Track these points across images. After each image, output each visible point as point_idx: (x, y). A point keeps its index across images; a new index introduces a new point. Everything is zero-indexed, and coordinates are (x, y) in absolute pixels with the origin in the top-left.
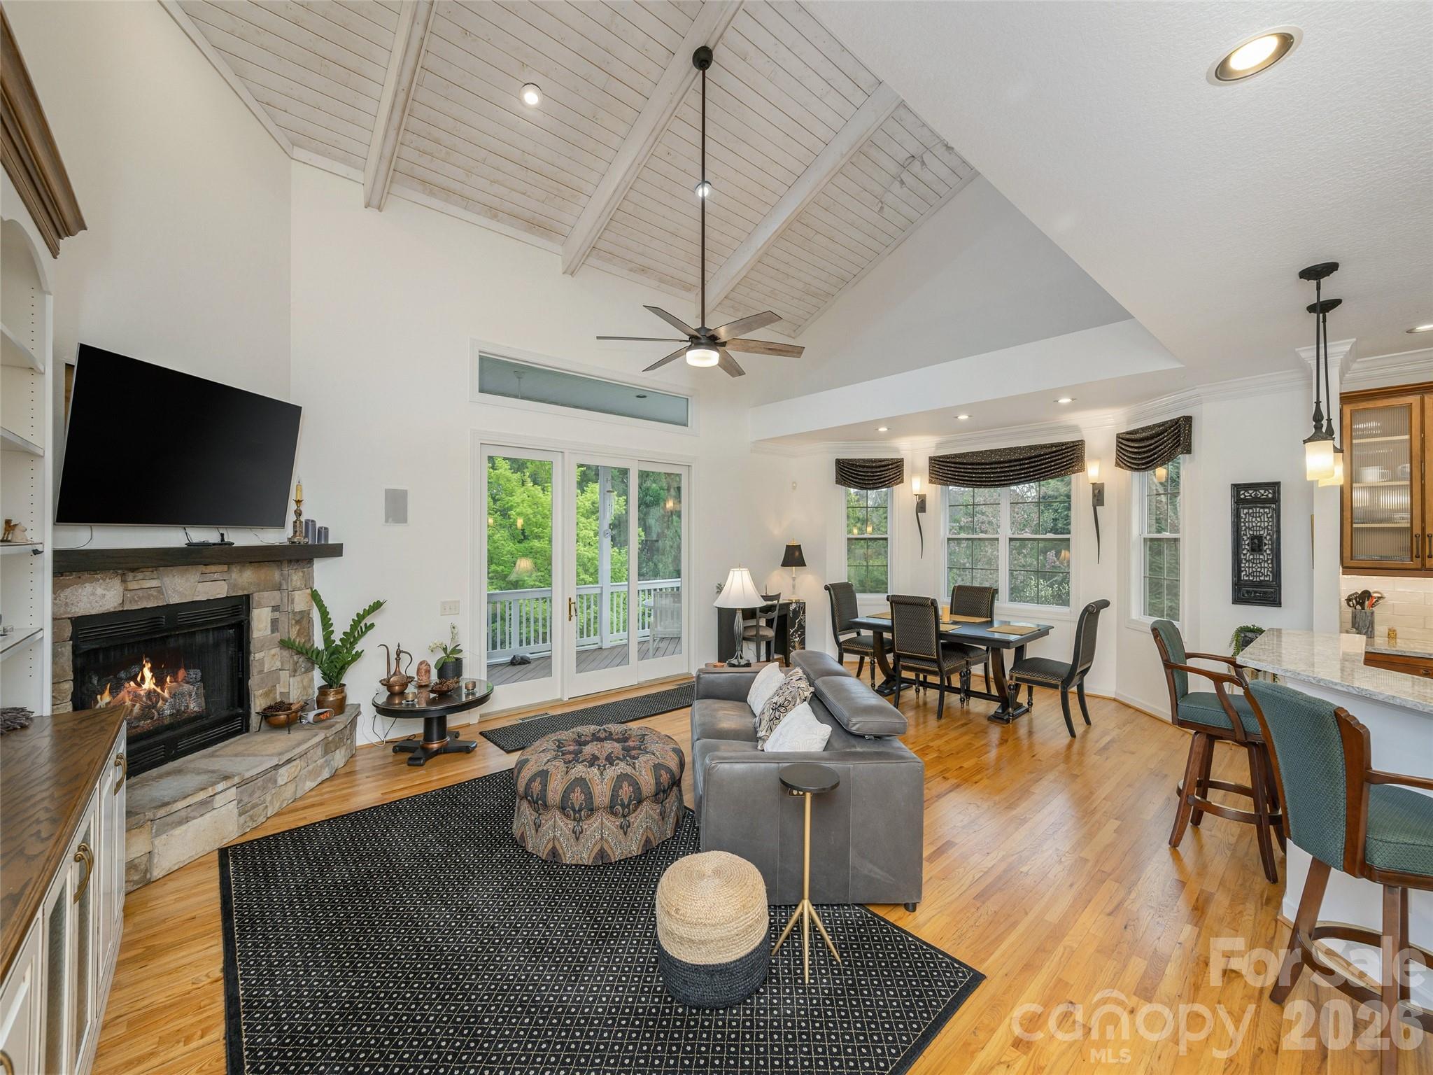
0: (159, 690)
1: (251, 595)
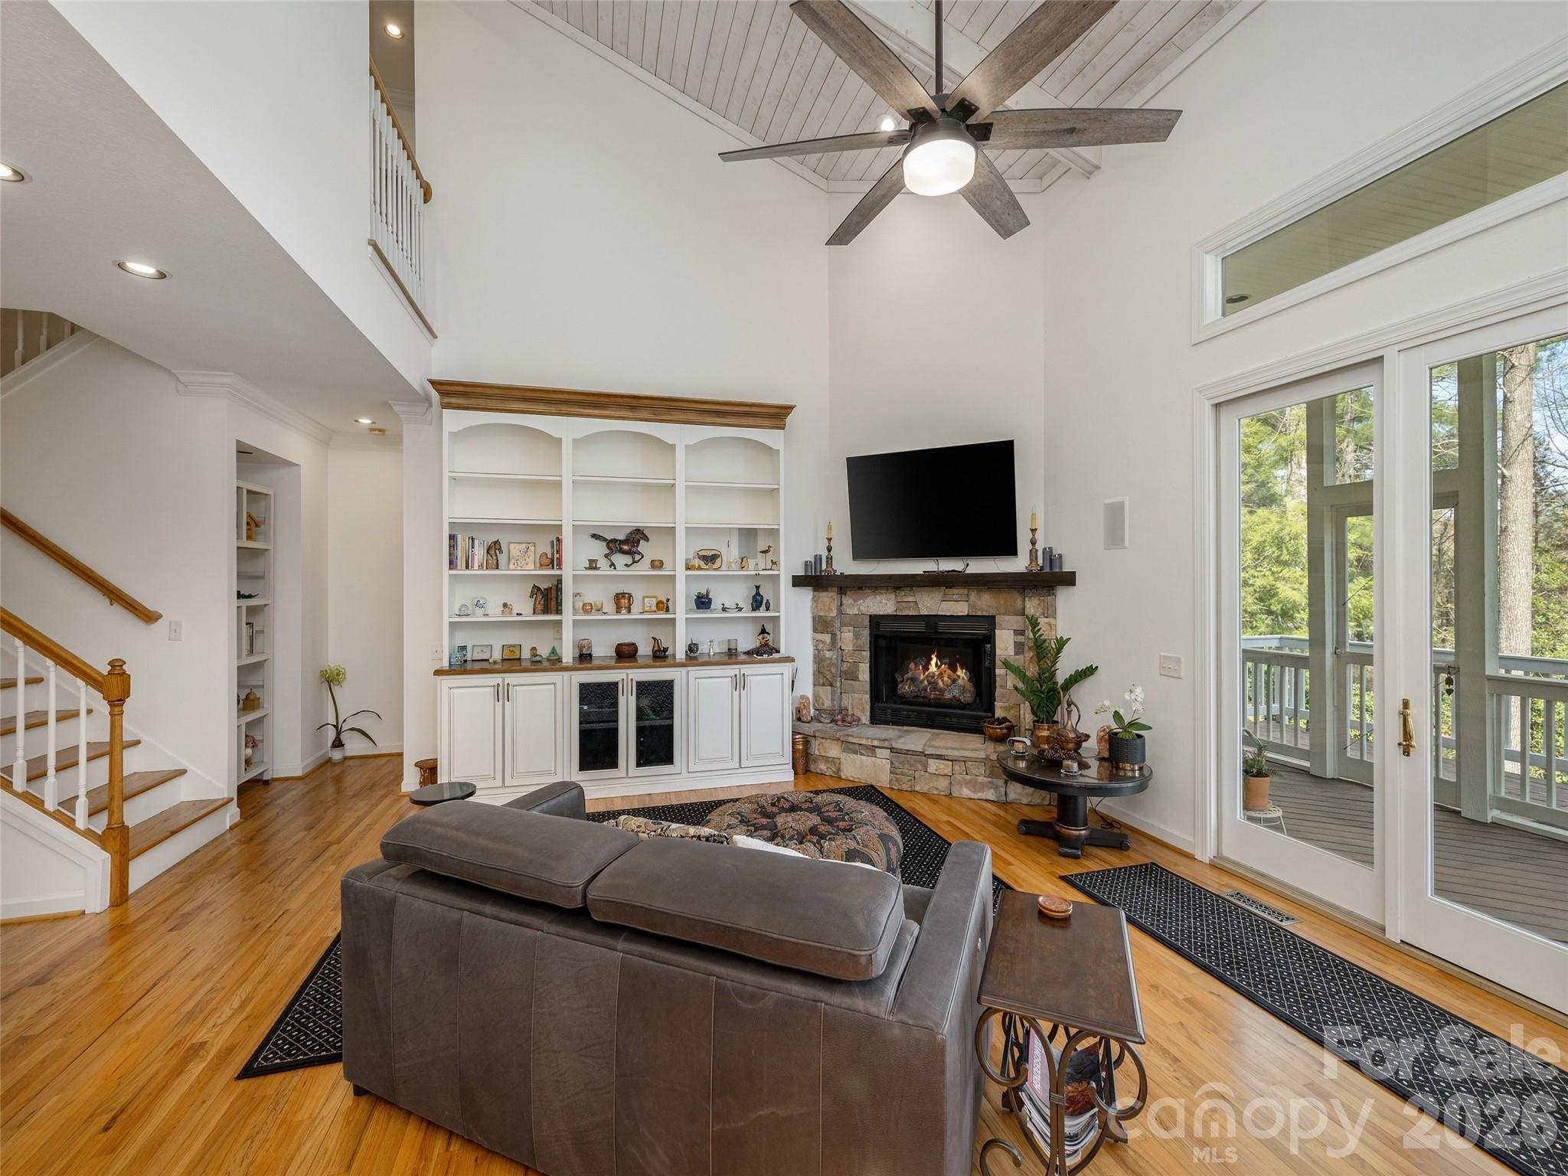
1: (994, 616)
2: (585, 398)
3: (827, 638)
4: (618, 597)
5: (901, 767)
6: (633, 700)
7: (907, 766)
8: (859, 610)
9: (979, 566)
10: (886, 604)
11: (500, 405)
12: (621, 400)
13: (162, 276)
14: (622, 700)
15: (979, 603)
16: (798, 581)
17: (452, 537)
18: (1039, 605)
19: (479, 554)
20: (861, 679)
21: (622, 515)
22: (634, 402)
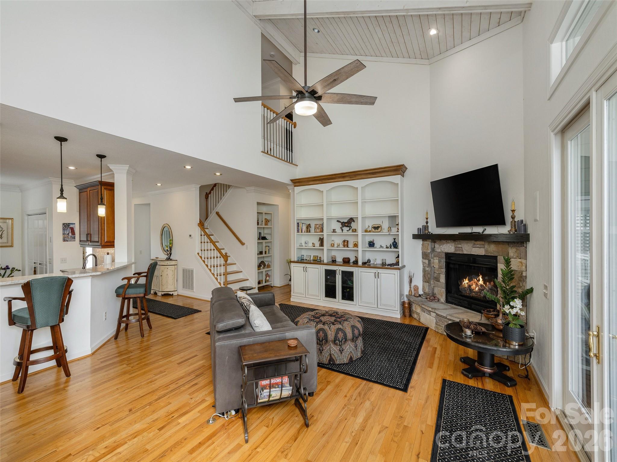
0: (484, 285)
1: (497, 257)
2: (330, 177)
3: (427, 261)
4: (344, 241)
5: (439, 322)
6: (340, 277)
7: (441, 322)
8: (441, 250)
9: (491, 230)
10: (451, 248)
11: (308, 184)
12: (339, 175)
13: (221, 174)
14: (337, 276)
15: (489, 249)
16: (415, 237)
17: (298, 223)
18: (516, 252)
19: (304, 228)
20: (441, 281)
21: (346, 213)
22: (343, 175)
